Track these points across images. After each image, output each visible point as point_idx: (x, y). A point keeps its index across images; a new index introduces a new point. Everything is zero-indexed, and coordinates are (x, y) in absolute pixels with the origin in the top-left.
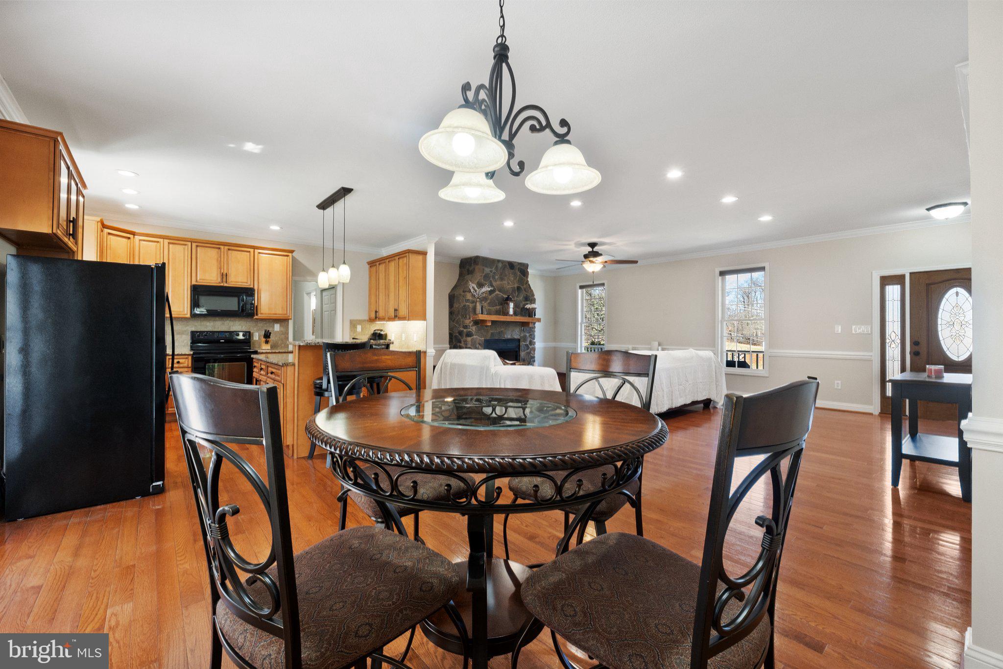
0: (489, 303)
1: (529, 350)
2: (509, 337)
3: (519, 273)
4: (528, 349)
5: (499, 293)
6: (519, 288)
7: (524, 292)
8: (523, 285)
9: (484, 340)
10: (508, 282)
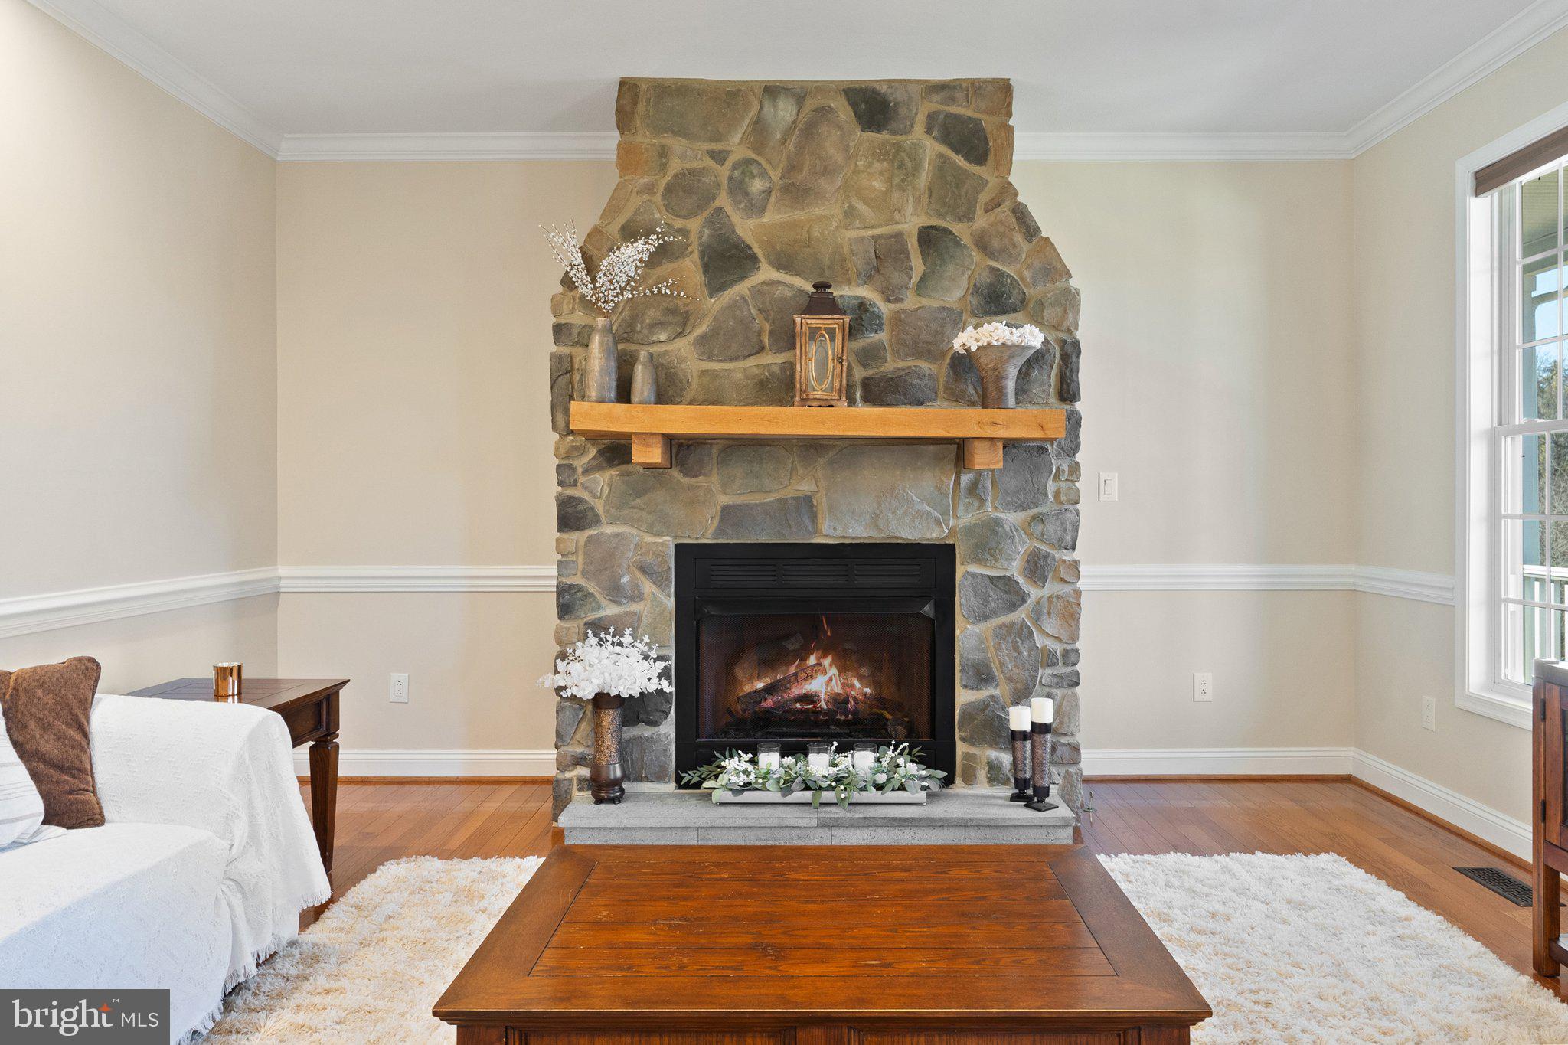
0: (703, 340)
1: (1021, 614)
2: (857, 530)
3: (931, 148)
4: (1013, 607)
5: (776, 275)
6: (931, 239)
7: (976, 255)
8: (968, 216)
9: (677, 546)
10: (851, 207)
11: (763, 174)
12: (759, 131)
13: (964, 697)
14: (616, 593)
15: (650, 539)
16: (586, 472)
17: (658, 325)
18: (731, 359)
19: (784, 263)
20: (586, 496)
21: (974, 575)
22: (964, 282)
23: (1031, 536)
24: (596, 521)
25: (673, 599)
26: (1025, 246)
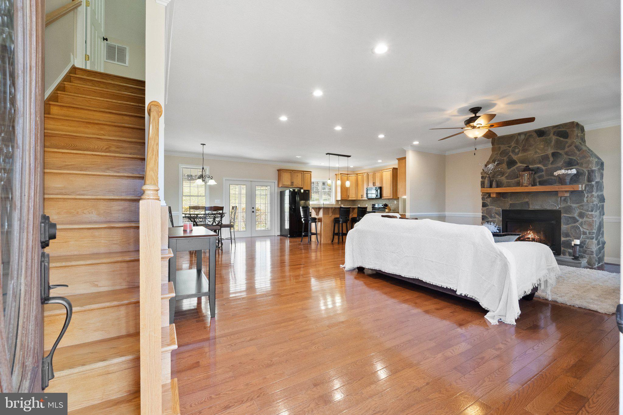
0: (507, 177)
1: (577, 224)
2: (537, 207)
3: (554, 138)
4: (575, 223)
5: (521, 165)
6: (554, 154)
7: (565, 156)
8: (563, 149)
9: (502, 210)
10: (536, 151)
11: (518, 148)
12: (517, 142)
13: (563, 239)
14: (491, 217)
15: (497, 209)
16: (486, 198)
17: (498, 175)
18: (512, 179)
19: (522, 162)
20: (486, 202)
21: (565, 216)
22: (562, 161)
23: (580, 209)
24: (488, 206)
25: (501, 218)
26: (578, 153)
